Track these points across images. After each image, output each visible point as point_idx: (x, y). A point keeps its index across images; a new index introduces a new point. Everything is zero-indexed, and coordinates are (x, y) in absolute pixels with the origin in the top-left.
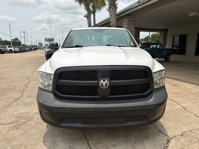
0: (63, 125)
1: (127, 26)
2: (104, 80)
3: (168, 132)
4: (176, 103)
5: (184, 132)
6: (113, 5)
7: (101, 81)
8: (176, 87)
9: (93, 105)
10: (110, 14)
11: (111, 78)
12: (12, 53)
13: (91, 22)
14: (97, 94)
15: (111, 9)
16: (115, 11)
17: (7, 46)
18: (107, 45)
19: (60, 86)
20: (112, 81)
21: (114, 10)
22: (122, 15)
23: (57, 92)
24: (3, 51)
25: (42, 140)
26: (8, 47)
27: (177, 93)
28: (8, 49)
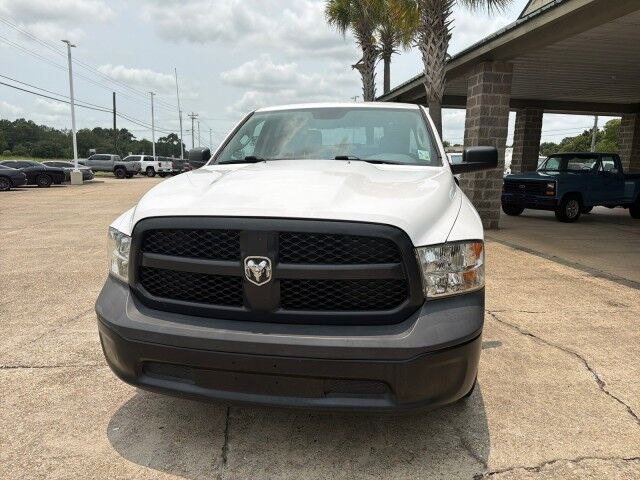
0: (146, 380)
1: (480, 95)
2: (257, 262)
3: (493, 451)
4: (581, 365)
5: (550, 459)
6: (434, 29)
7: (247, 262)
8: (614, 309)
9: (222, 331)
10: (424, 59)
11: (281, 256)
12: (153, 176)
13: (373, 85)
14: (242, 300)
15: (430, 41)
16: (444, 47)
17: (143, 157)
18: (337, 158)
19: (145, 269)
20: (281, 266)
21: (439, 45)
22: (464, 60)
23: (140, 288)
24: (129, 169)
25: (108, 420)
26: (145, 159)
27: (607, 331)
28: (144, 165)
